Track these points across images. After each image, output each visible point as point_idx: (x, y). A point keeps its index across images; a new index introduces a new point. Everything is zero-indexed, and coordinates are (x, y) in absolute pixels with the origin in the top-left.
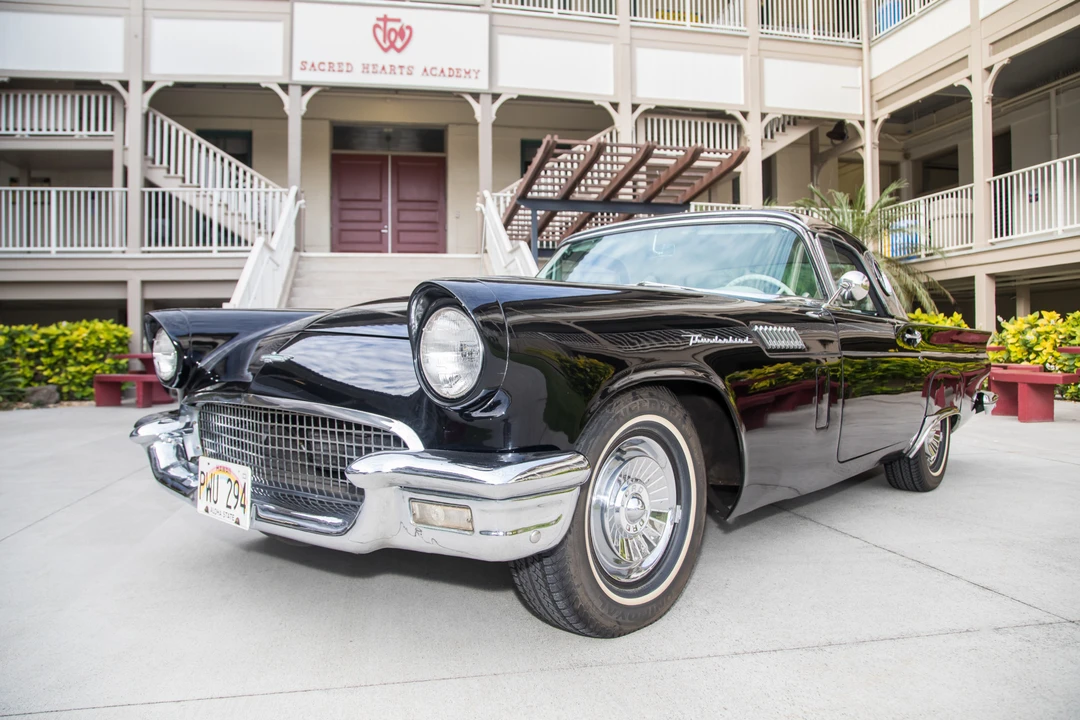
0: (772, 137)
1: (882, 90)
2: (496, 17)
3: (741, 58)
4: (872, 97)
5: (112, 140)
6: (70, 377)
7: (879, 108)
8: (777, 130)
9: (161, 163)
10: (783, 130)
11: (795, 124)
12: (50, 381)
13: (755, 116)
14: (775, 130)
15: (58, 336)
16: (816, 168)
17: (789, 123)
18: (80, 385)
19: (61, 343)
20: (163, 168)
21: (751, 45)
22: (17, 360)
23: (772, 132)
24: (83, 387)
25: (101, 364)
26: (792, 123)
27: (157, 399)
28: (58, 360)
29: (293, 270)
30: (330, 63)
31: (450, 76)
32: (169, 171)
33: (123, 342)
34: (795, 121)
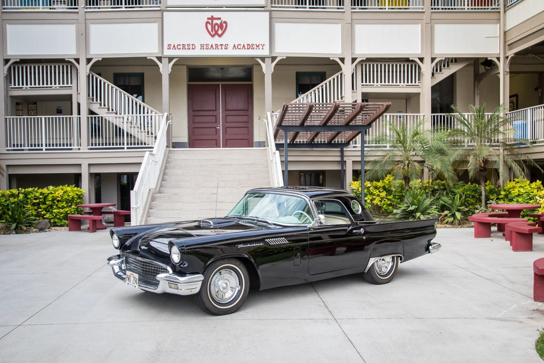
0: (440, 70)
1: (512, 38)
2: (273, 13)
3: (420, 25)
4: (505, 42)
5: (72, 89)
6: (55, 215)
7: (510, 49)
8: (444, 66)
9: (97, 101)
10: (448, 66)
11: (456, 62)
12: (45, 217)
13: (427, 60)
14: (442, 66)
15: (48, 194)
16: (476, 83)
17: (452, 61)
18: (60, 219)
19: (50, 198)
20: (98, 103)
21: (426, 17)
22: (29, 206)
23: (440, 67)
24: (61, 220)
25: (70, 209)
26: (454, 61)
27: (99, 227)
28: (49, 206)
29: (165, 160)
30: (183, 45)
31: (248, 49)
32: (101, 104)
33: (80, 197)
34: (456, 60)
